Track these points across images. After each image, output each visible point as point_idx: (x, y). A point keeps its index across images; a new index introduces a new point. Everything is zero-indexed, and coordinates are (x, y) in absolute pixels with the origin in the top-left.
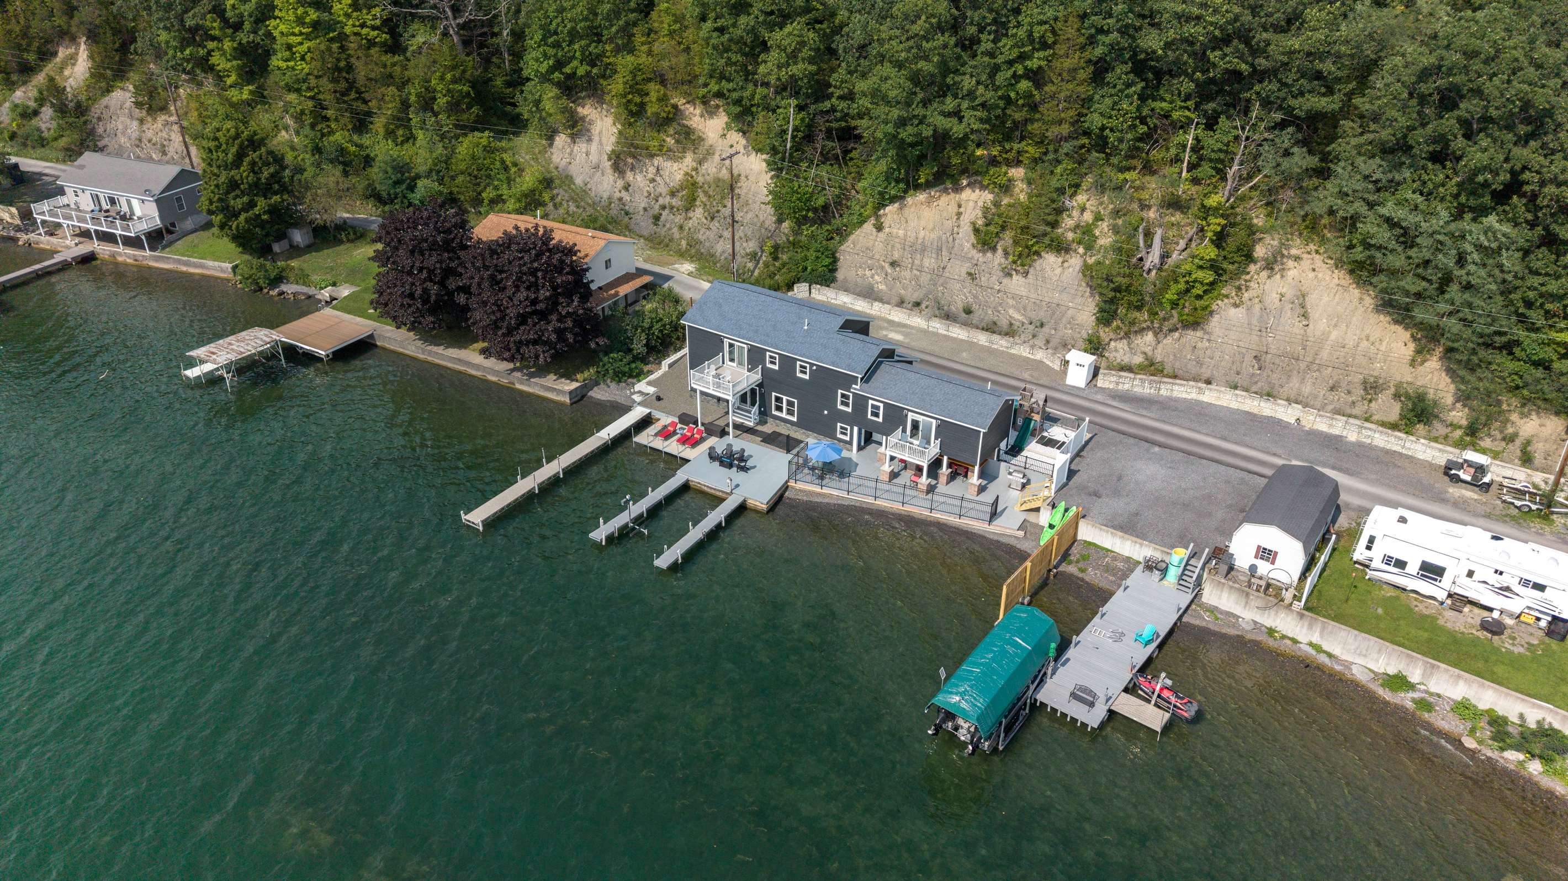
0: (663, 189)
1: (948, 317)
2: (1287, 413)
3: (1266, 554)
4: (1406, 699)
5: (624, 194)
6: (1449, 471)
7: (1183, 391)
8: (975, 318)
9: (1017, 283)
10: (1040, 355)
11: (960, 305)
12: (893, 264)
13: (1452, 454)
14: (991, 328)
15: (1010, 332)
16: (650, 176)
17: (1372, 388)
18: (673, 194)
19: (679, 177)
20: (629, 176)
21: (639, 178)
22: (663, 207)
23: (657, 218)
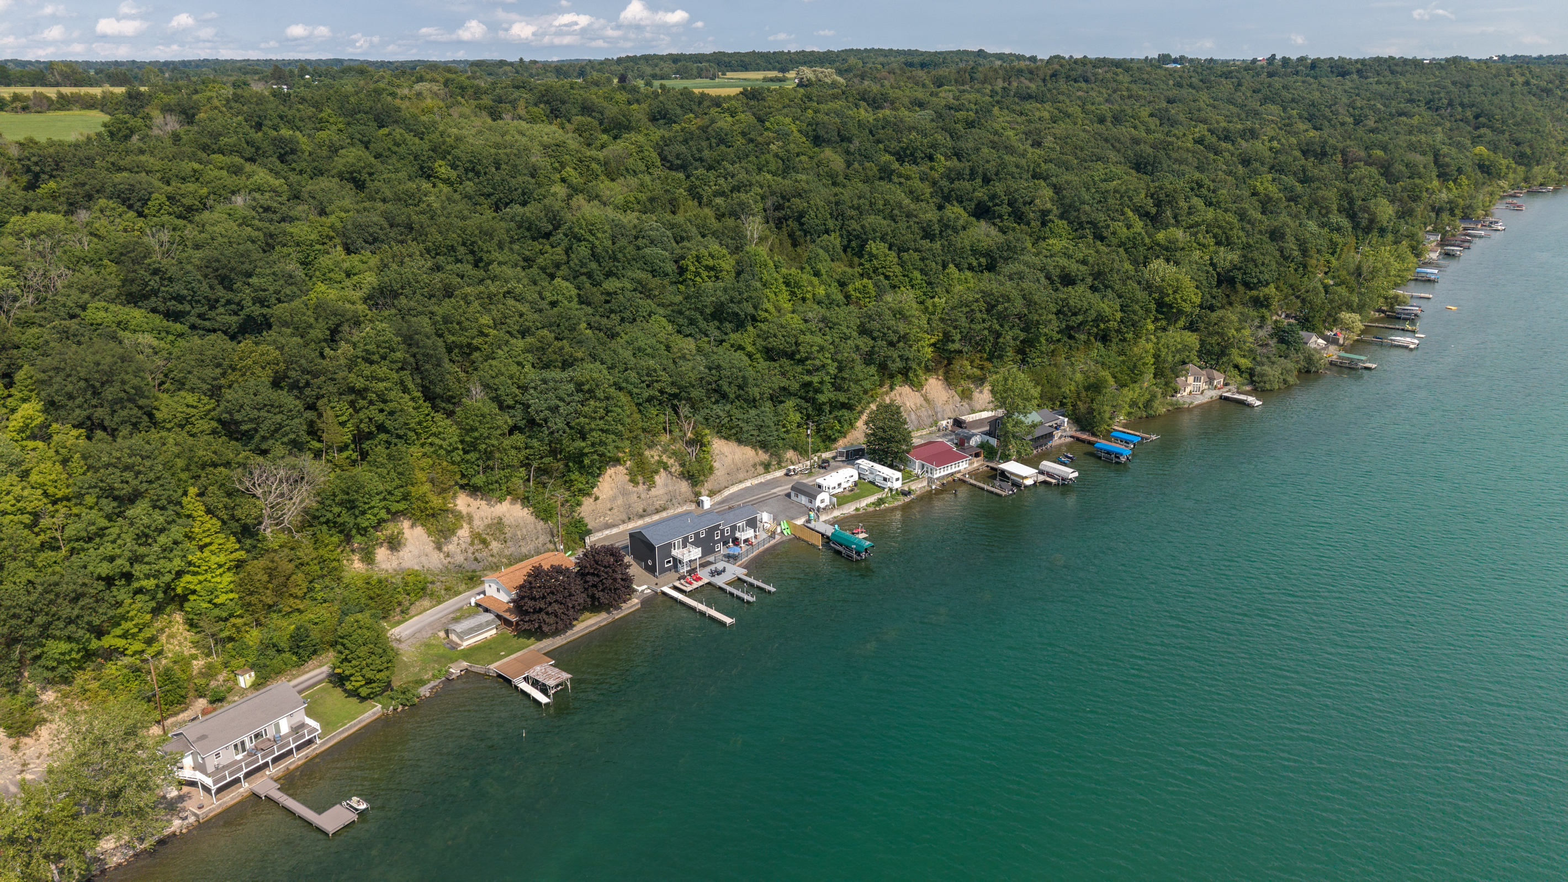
0: (464, 546)
1: (641, 517)
2: (748, 484)
3: (822, 501)
4: (861, 511)
5: (449, 559)
6: (787, 475)
7: (726, 493)
8: (649, 510)
9: (654, 492)
10: (685, 508)
11: (641, 510)
12: (610, 510)
13: (783, 471)
14: (657, 511)
15: (665, 509)
16: (456, 542)
17: (754, 466)
18: (472, 544)
19: (467, 534)
20: (445, 549)
21: (450, 547)
22: (473, 553)
23: (476, 559)
